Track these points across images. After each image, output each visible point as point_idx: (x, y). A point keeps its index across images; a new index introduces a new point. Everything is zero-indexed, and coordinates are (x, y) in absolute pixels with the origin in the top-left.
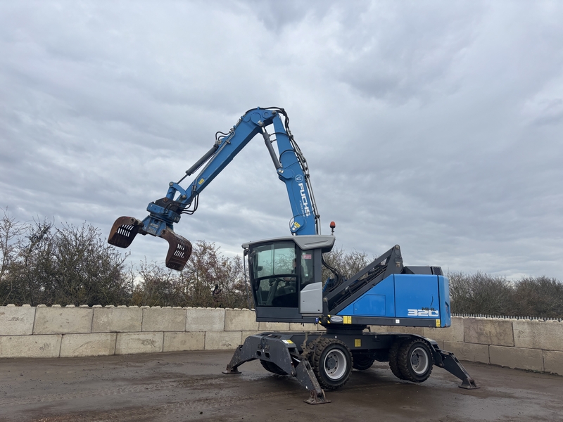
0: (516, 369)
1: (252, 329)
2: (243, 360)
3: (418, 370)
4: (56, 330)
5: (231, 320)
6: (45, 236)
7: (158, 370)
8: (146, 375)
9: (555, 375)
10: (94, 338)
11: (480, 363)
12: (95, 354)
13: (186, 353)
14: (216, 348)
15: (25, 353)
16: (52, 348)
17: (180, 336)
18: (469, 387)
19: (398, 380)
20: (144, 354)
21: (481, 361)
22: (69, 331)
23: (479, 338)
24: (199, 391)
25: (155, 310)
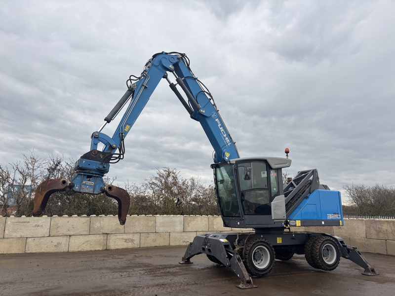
1: (204, 230)
2: (193, 254)
3: (328, 261)
4: (65, 232)
5: (188, 224)
6: (58, 168)
7: (133, 261)
8: (124, 265)
10: (92, 238)
12: (92, 249)
13: (156, 248)
14: (178, 244)
15: (44, 250)
16: (63, 245)
17: (152, 236)
18: (370, 274)
19: (313, 269)
20: (126, 249)
21: (380, 253)
22: (74, 233)
23: (378, 235)
24: (159, 277)
25: (133, 218)
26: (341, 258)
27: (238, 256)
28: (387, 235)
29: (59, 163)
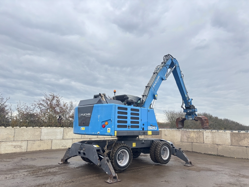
0: (204, 154)
2: (70, 156)
3: (164, 158)
5: (67, 134)
7: (19, 164)
9: (223, 156)
11: (188, 151)
13: (40, 152)
14: (58, 148)
17: (38, 143)
18: (189, 165)
19: (154, 163)
20: (15, 153)
23: (187, 140)
25: (22, 129)
26: (172, 155)
27: (107, 158)
28: (193, 140)
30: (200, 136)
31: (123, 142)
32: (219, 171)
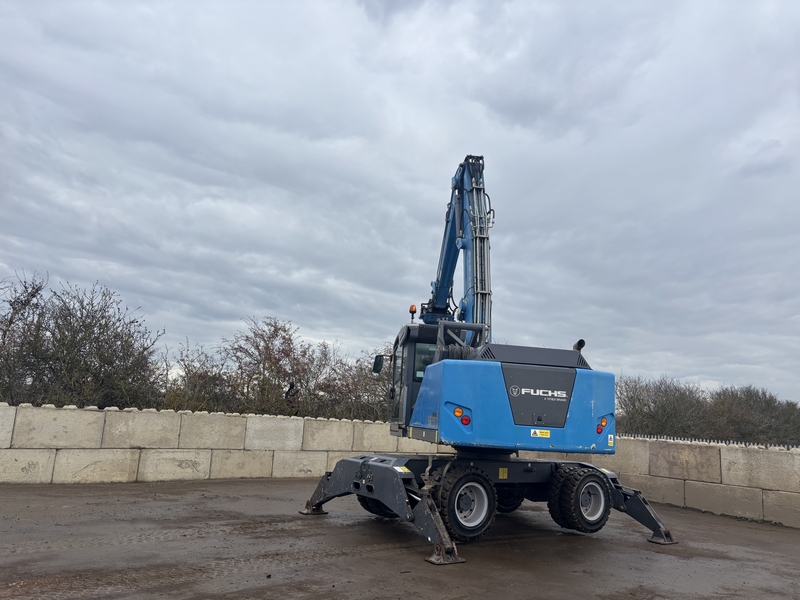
0: (722, 515)
1: (344, 448)
2: (331, 494)
3: (588, 515)
4: (47, 440)
5: (313, 435)
6: (34, 300)
7: (201, 507)
8: (185, 514)
9: (779, 525)
10: (106, 456)
11: (670, 505)
12: (106, 480)
13: (244, 481)
14: (288, 474)
16: (41, 469)
17: (236, 457)
18: (662, 541)
19: (560, 528)
20: (181, 482)
21: (673, 503)
22: (68, 444)
23: (670, 470)
24: (265, 540)
25: (199, 417)
26: (612, 510)
27: (431, 501)
28: (687, 471)
29: (36, 291)
30: (708, 460)
31: (472, 464)
32: (749, 560)
